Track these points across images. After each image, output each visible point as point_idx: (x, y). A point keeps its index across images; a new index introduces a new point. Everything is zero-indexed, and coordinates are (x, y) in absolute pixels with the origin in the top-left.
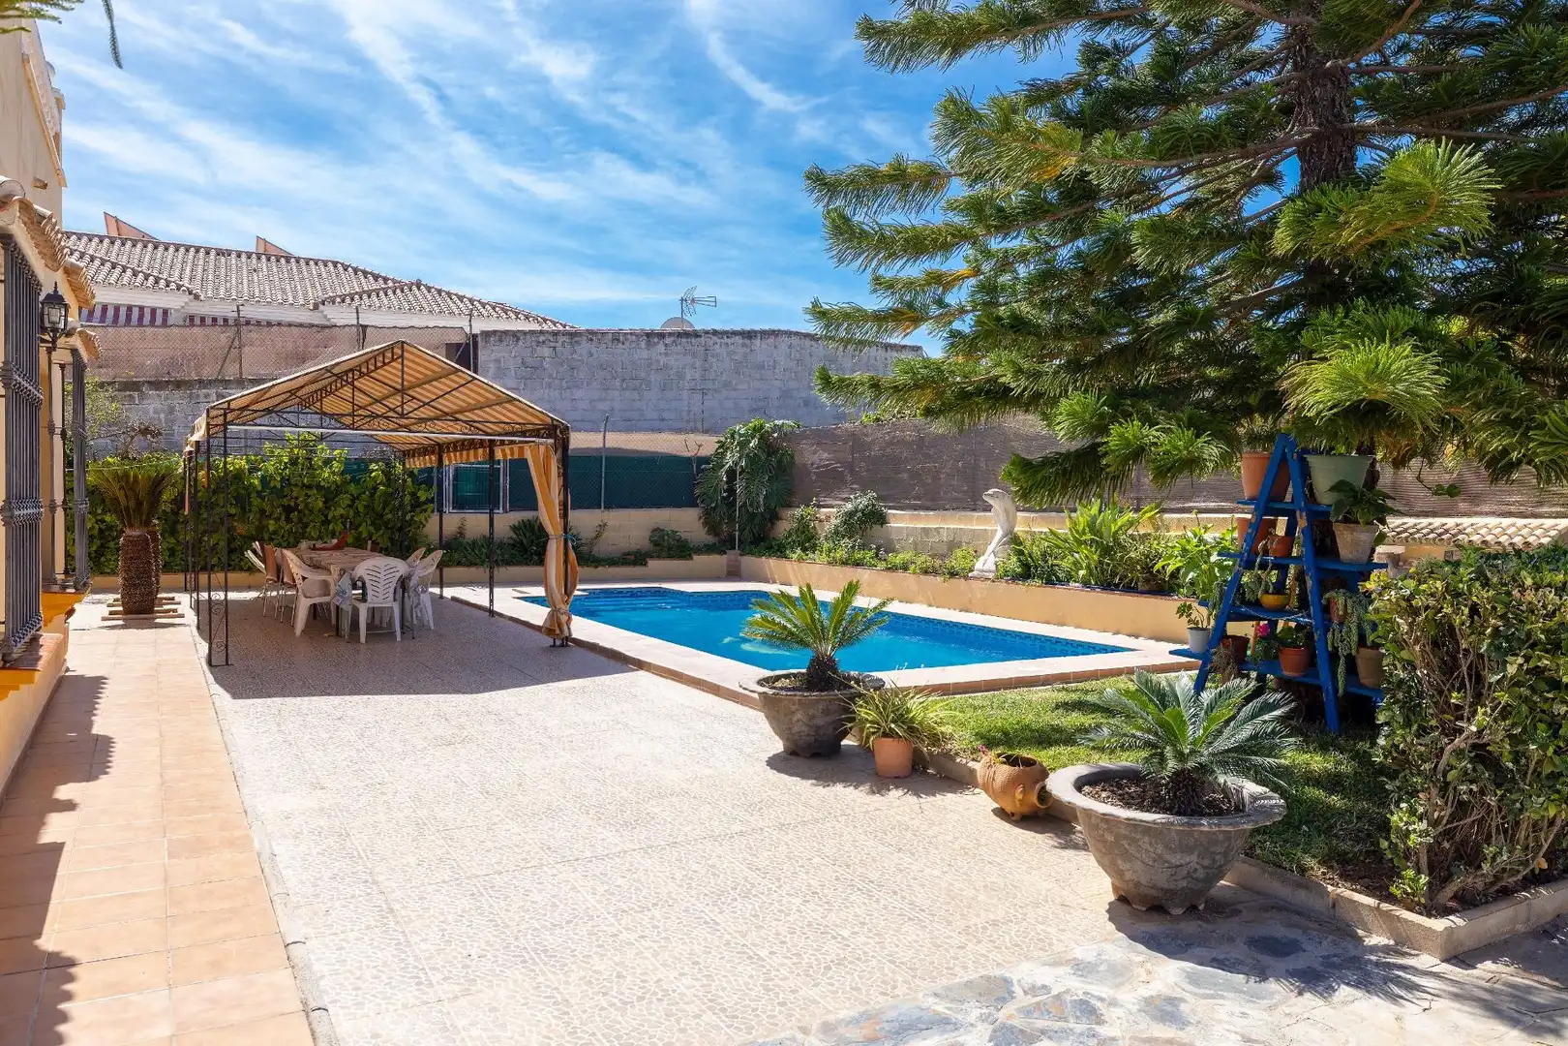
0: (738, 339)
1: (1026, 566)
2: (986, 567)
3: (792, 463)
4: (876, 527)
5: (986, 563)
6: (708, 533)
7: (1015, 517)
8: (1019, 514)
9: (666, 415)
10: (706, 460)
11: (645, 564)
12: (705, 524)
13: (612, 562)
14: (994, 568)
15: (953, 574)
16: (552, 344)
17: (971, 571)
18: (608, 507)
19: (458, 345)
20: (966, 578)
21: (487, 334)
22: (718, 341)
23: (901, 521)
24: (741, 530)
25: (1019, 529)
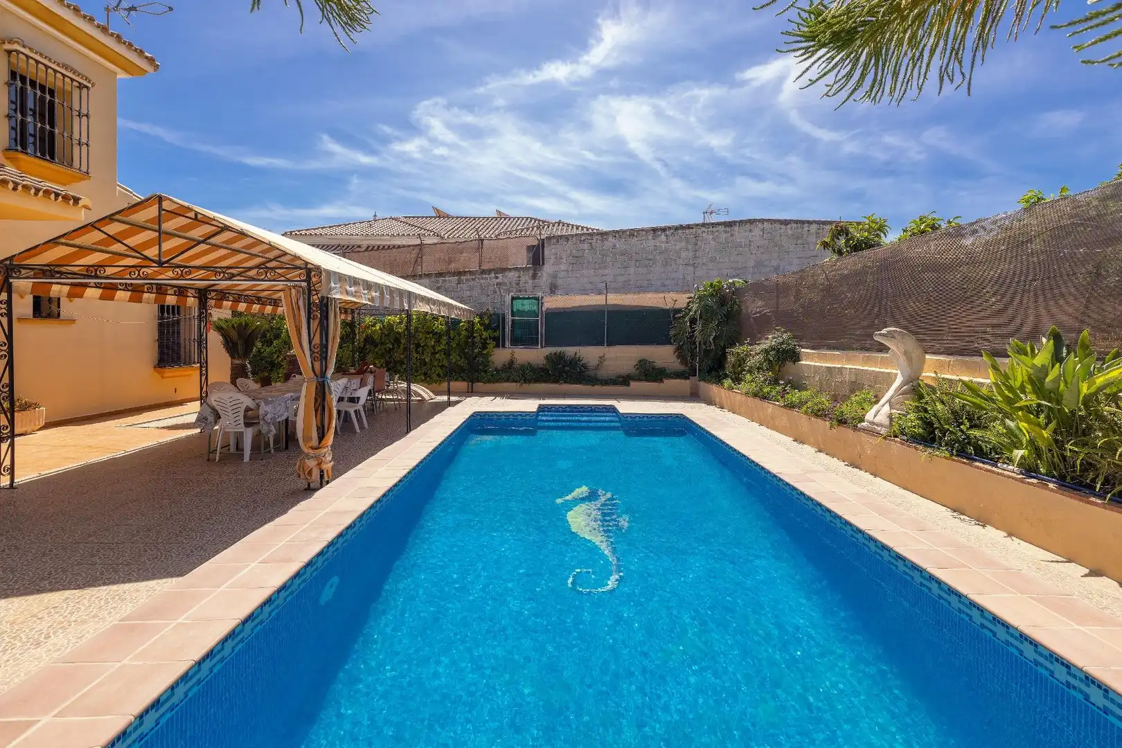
0: (721, 228)
1: (928, 424)
2: (877, 420)
3: (739, 312)
4: (789, 364)
5: (879, 414)
6: (682, 363)
7: (923, 361)
8: (928, 357)
9: (668, 282)
10: (679, 311)
11: (628, 385)
12: (678, 357)
13: (606, 382)
14: (887, 422)
15: (842, 422)
16: (590, 241)
17: (862, 420)
18: (609, 344)
19: (534, 246)
20: (855, 428)
21: (549, 238)
22: (706, 230)
23: (812, 360)
24: (701, 362)
25: (928, 375)
